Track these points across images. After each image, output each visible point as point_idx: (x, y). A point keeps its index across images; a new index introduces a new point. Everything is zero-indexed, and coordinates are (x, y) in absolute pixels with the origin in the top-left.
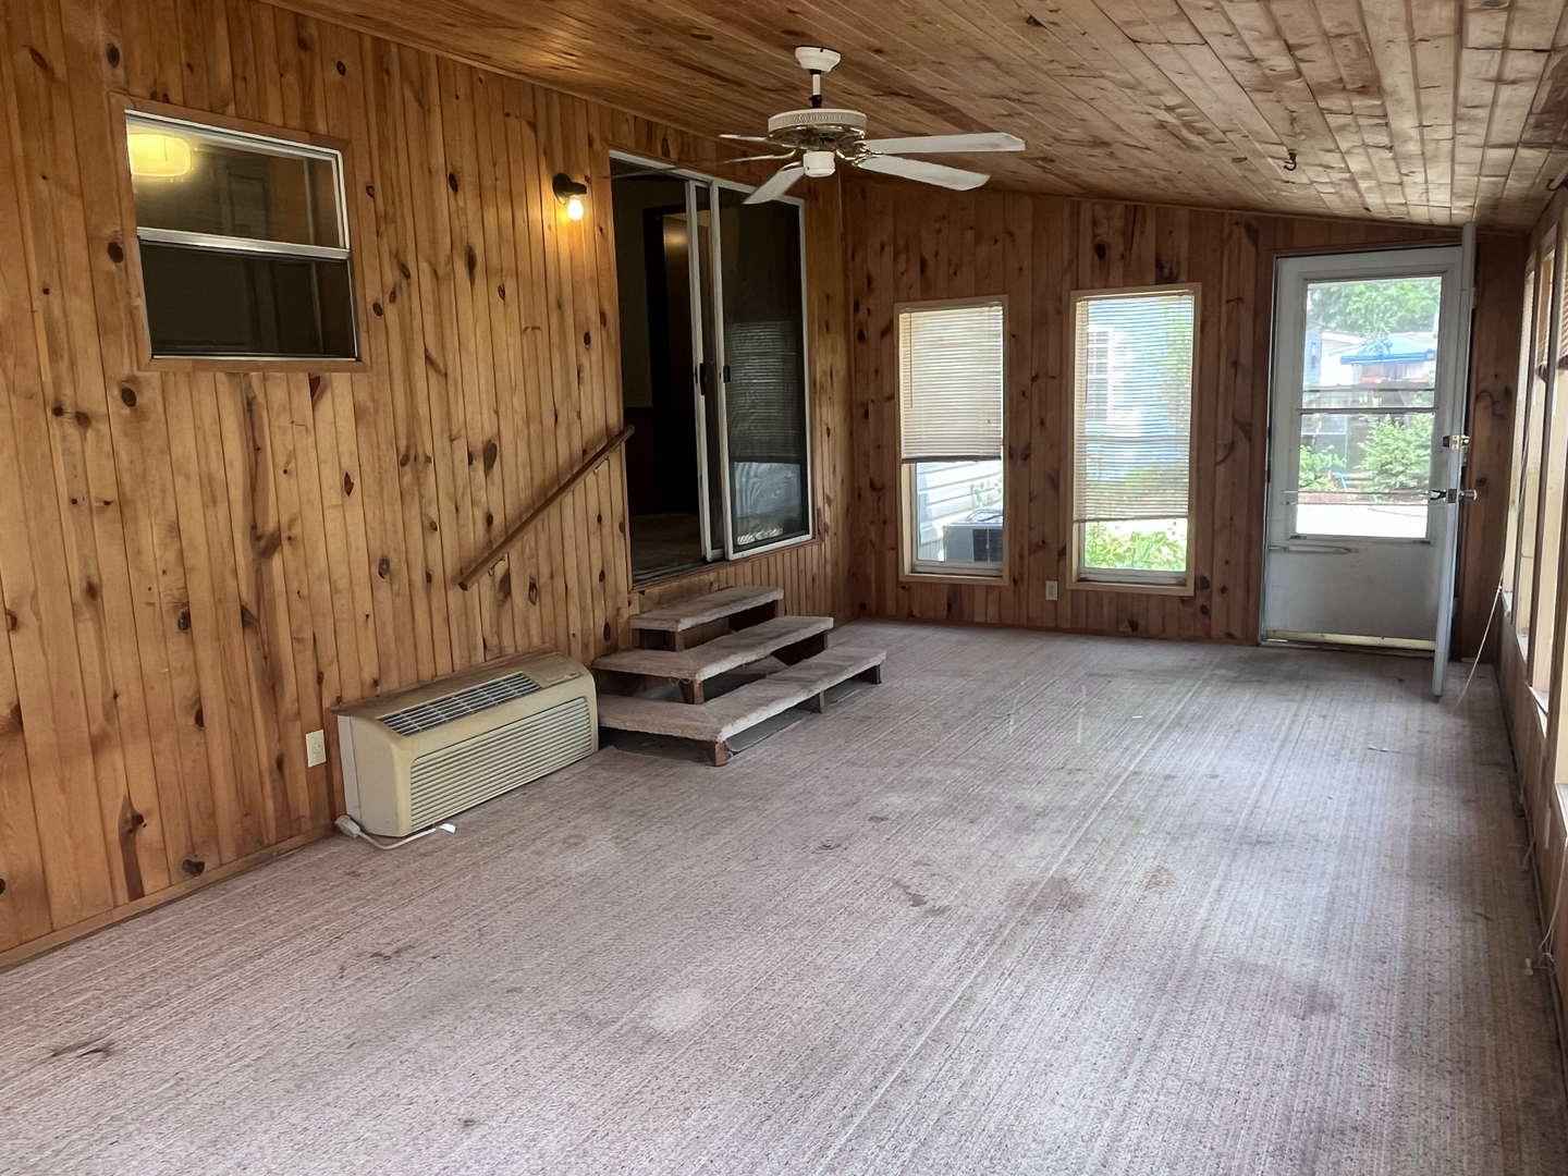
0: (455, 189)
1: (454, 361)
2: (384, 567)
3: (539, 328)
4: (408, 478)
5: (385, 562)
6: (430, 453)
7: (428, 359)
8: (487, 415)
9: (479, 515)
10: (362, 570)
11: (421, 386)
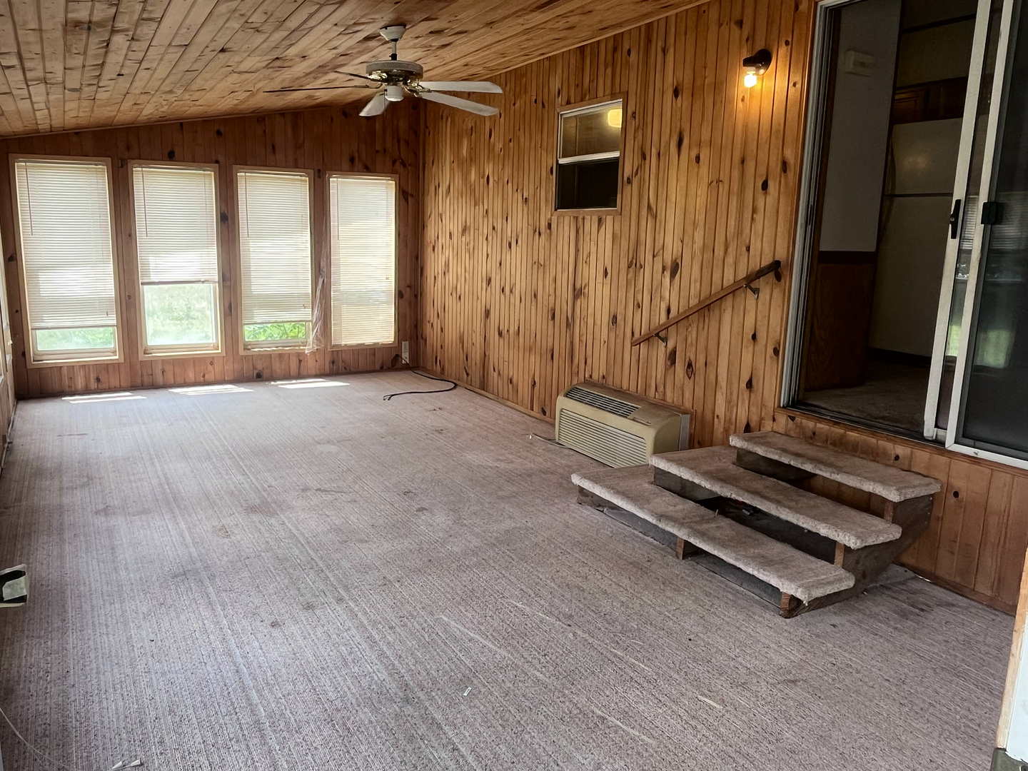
0: (676, 96)
1: (662, 207)
2: (614, 320)
3: (721, 181)
4: (631, 275)
5: (615, 317)
6: (643, 264)
7: (649, 207)
8: (678, 244)
9: (664, 307)
10: (606, 319)
11: (643, 223)
